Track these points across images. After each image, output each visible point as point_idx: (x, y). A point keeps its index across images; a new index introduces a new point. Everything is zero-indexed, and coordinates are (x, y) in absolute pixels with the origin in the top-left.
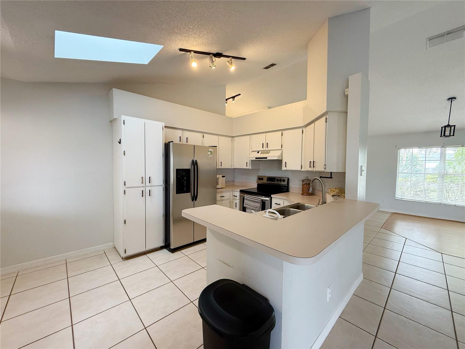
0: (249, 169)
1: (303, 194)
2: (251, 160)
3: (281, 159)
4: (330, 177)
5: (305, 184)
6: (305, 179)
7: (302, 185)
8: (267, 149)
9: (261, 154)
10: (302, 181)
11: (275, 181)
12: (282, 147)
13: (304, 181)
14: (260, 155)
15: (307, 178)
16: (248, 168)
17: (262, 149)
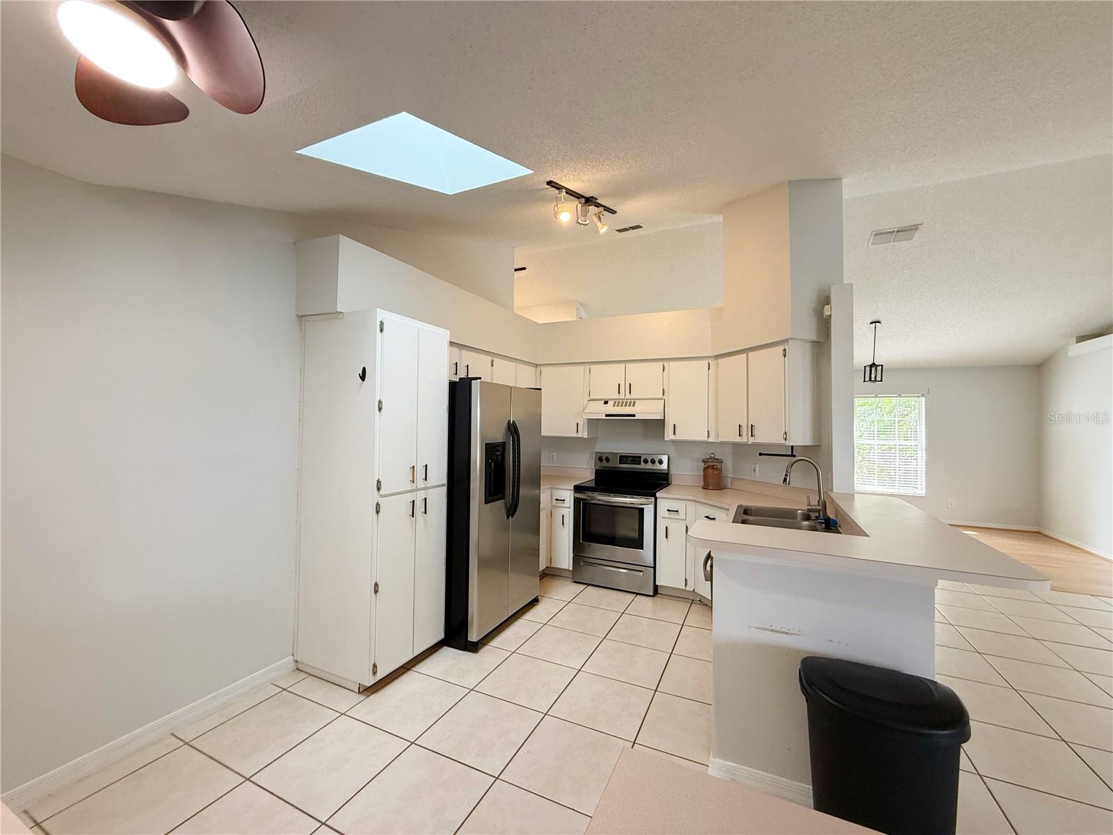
0: (582, 438)
1: (706, 487)
2: (589, 419)
3: (663, 418)
4: (790, 454)
5: (708, 467)
6: (709, 457)
7: (704, 470)
8: (628, 396)
9: (614, 406)
10: (703, 461)
11: (640, 464)
12: (663, 394)
13: (708, 462)
14: (610, 409)
15: (712, 455)
16: (580, 435)
17: (617, 396)
